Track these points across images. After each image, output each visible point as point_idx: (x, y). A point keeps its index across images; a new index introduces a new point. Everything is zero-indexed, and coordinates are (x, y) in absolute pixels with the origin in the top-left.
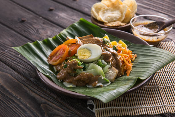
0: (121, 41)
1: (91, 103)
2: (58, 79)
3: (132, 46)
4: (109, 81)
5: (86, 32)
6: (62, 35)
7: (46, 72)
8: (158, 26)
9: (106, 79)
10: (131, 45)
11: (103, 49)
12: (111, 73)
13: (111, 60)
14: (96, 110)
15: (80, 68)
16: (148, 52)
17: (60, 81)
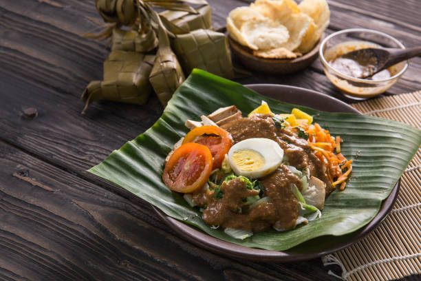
0: (296, 111)
1: (333, 261)
2: (209, 225)
3: (320, 119)
4: (315, 209)
5: (214, 99)
6: (170, 117)
7: (179, 213)
8: (376, 59)
9: (309, 206)
10: (318, 116)
11: (280, 141)
12: (315, 193)
13: (306, 163)
14: (349, 274)
15: (254, 195)
16: (364, 128)
17: (214, 228)
